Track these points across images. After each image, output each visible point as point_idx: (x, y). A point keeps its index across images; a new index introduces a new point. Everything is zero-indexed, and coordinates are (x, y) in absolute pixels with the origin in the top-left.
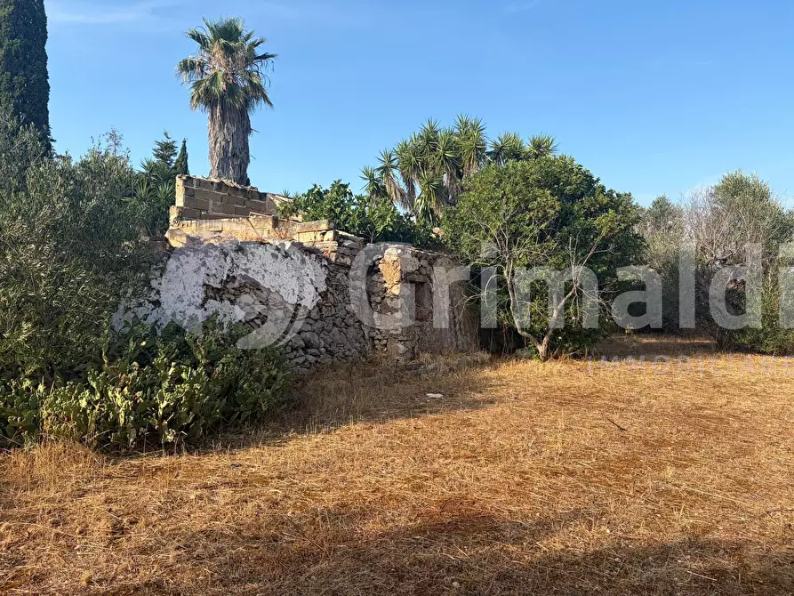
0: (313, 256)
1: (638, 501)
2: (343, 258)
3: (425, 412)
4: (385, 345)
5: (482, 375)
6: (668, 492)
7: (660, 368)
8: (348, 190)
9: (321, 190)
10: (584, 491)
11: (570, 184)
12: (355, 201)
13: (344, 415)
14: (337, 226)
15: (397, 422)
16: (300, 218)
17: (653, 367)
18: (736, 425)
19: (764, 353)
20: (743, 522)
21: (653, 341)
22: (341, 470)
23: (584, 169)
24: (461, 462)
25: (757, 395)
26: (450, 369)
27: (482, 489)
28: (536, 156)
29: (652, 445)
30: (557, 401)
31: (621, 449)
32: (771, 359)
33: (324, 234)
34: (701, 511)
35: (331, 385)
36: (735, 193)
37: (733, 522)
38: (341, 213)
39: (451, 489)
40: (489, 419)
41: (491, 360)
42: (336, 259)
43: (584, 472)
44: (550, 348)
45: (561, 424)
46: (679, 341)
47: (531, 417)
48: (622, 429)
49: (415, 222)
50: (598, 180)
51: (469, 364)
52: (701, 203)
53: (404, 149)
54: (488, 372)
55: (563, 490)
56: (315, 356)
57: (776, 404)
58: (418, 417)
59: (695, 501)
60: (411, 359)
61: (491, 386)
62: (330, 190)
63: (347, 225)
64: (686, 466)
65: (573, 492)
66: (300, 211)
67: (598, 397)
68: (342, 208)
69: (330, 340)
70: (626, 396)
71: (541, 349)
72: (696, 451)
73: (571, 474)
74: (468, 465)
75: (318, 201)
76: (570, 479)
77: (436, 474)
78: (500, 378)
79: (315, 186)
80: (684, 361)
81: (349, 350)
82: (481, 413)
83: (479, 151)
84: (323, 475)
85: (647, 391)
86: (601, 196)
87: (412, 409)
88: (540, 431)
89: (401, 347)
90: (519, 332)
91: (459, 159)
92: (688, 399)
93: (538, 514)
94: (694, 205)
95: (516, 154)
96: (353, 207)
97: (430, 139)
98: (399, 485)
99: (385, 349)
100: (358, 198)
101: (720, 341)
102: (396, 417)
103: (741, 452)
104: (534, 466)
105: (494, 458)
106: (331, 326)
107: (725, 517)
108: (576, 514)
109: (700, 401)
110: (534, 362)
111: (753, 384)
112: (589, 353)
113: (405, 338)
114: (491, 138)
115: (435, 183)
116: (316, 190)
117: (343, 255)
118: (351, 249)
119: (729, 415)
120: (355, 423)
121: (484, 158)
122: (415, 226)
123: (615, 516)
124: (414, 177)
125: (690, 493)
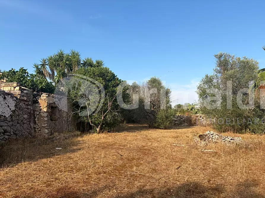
0: (10, 96)
1: (125, 179)
2: (23, 97)
3: (54, 155)
4: (40, 130)
5: (77, 140)
6: (134, 175)
7: (133, 134)
8: (26, 71)
9: (15, 71)
10: (109, 178)
11: (108, 77)
12: (30, 76)
13: (20, 159)
14: (21, 85)
15: (43, 160)
16: (5, 81)
17: (131, 134)
18: (153, 151)
19: (160, 129)
20: (154, 182)
21: (132, 125)
22: (17, 182)
23: (112, 72)
24: (67, 173)
25: (159, 142)
26: (65, 138)
27: (74, 183)
28: (98, 66)
29: (130, 160)
30: (102, 147)
31: (121, 162)
32: (163, 130)
33: (15, 88)
34: (143, 180)
35: (15, 147)
36: (154, 83)
37: (151, 182)
38: (23, 80)
39: (62, 184)
40: (78, 156)
41: (80, 134)
42: (20, 98)
43: (109, 172)
44: (101, 129)
45: (103, 156)
46: (139, 125)
47: (93, 154)
48: (122, 156)
49: (54, 85)
50: (116, 76)
51: (72, 136)
52: (145, 85)
53: (51, 58)
54: (79, 139)
55: (102, 179)
56: (8, 136)
57: (163, 144)
58: (52, 157)
59: (141, 177)
60: (50, 135)
61: (80, 143)
62: (19, 71)
63: (26, 85)
64: (139, 166)
65: (105, 179)
66: (5, 78)
67: (115, 145)
68: (24, 78)
69: (16, 129)
70: (123, 144)
71: (98, 129)
72: (142, 161)
73: (105, 173)
74: (69, 174)
75: (13, 75)
76: (105, 175)
77: (56, 179)
78: (83, 141)
79: (12, 69)
80: (140, 132)
81: (24, 133)
82: (76, 154)
83: (78, 62)
84: (8, 185)
85: (129, 142)
86: (117, 81)
87: (49, 154)
88: (95, 158)
89: (46, 131)
90: (91, 124)
91: (71, 64)
92: (141, 144)
93: (93, 189)
94: (143, 86)
95: (91, 65)
96: (29, 78)
97: (61, 56)
98: (41, 186)
99: (40, 132)
100: (31, 75)
101: (150, 125)
102: (43, 158)
103: (155, 160)
104: (93, 171)
105: (79, 170)
106: (16, 124)
107: (149, 181)
108: (106, 187)
109: (144, 144)
110: (95, 134)
111: (158, 138)
112: (113, 130)
113: (48, 127)
114: (83, 59)
115: (62, 72)
116: (13, 70)
117: (23, 96)
118: (27, 94)
119: (151, 148)
120: (24, 162)
121: (80, 65)
122: (54, 86)
123: (118, 186)
124: (54, 69)
125: (140, 175)
